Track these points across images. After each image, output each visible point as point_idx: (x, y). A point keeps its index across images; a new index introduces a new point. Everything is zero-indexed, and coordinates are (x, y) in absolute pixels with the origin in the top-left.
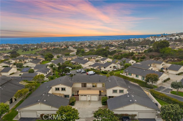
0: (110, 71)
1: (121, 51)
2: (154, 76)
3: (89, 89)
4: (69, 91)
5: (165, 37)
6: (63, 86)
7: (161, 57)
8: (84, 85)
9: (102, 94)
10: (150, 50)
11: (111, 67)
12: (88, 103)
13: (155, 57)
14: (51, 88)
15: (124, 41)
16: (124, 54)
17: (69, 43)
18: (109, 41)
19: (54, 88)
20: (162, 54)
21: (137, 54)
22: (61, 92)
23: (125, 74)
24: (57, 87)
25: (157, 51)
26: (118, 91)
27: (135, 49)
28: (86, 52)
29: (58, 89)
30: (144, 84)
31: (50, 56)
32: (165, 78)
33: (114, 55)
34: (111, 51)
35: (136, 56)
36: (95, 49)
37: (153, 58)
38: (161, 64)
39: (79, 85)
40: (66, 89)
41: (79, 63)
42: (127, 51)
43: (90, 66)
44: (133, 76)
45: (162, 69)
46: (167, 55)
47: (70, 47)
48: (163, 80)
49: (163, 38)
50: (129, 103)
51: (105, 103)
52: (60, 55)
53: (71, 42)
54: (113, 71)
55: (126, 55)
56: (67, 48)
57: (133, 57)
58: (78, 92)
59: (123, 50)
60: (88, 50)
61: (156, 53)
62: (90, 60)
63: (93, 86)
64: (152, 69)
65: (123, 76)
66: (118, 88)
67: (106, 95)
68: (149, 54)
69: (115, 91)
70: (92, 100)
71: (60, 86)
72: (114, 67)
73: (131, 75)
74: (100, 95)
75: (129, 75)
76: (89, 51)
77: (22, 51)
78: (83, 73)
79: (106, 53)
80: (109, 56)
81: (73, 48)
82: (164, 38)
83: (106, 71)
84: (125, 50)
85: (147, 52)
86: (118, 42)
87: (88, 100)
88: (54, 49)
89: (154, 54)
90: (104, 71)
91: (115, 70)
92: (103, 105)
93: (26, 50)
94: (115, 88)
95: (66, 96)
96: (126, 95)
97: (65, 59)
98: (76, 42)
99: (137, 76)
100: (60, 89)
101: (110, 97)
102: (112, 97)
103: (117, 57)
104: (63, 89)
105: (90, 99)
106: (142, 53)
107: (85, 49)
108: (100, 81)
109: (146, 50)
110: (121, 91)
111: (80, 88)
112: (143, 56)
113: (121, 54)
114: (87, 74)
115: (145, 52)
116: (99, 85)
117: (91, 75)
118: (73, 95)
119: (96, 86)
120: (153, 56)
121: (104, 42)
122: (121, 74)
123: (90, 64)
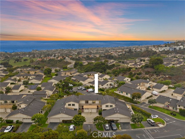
0: (107, 88)
1: (119, 66)
2: (138, 94)
3: (90, 104)
4: (77, 106)
5: (169, 46)
6: (73, 103)
7: (155, 73)
8: (87, 102)
9: (99, 108)
10: (146, 66)
11: (107, 85)
12: (89, 114)
13: (150, 73)
14: (65, 104)
15: (125, 52)
16: (122, 69)
17: (65, 52)
18: (109, 50)
19: (67, 104)
20: (156, 71)
21: (134, 69)
22: (72, 107)
23: (118, 92)
24: (69, 103)
25: (152, 67)
26: (109, 106)
27: (133, 63)
28: (84, 64)
29: (70, 105)
30: (131, 101)
31: (49, 70)
32: (149, 96)
33: (112, 69)
34: (110, 64)
35: (133, 71)
36: (93, 62)
37: (148, 74)
38: (149, 84)
39: (83, 102)
40: (75, 105)
41: (79, 80)
42: (125, 65)
43: (89, 83)
44: (124, 94)
45: (150, 87)
46: (160, 72)
47: (67, 58)
48: (146, 97)
49: (166, 48)
50: (114, 113)
51: (100, 114)
52: (58, 68)
53: (66, 50)
54: (109, 88)
55: (124, 70)
56: (64, 59)
57: (130, 72)
58: (83, 106)
59: (122, 64)
60: (86, 62)
61: (152, 68)
62: (89, 77)
63: (93, 103)
64: (139, 88)
65: (116, 94)
66: (109, 104)
67: (101, 109)
68: (145, 69)
69: (107, 106)
70: (92, 112)
71: (71, 103)
72: (110, 84)
73: (123, 93)
74: (98, 109)
75: (121, 93)
76: (88, 64)
77: (14, 62)
78: (83, 90)
79: (105, 67)
80: (108, 71)
81: (71, 59)
82: (168, 48)
83: (103, 88)
84: (124, 65)
85: (143, 67)
86: (118, 53)
87: (90, 112)
88: (49, 60)
89: (149, 69)
90: (101, 88)
91: (111, 87)
92: (99, 115)
93: (17, 60)
94: (107, 104)
95: (75, 109)
96: (114, 108)
97: (64, 73)
98: (72, 50)
99: (127, 94)
100: (71, 105)
101: (104, 110)
102: (106, 110)
103: (115, 71)
104: (73, 105)
105: (91, 112)
106: (139, 68)
107: (83, 62)
108: (97, 99)
109: (143, 66)
110: (111, 106)
111: (84, 104)
112: (139, 71)
113: (120, 69)
114: (87, 91)
115: (142, 67)
116: (97, 102)
117: (90, 92)
118: (79, 109)
119: (95, 103)
120: (149, 72)
121: (103, 50)
122: (115, 92)
123: (90, 81)
